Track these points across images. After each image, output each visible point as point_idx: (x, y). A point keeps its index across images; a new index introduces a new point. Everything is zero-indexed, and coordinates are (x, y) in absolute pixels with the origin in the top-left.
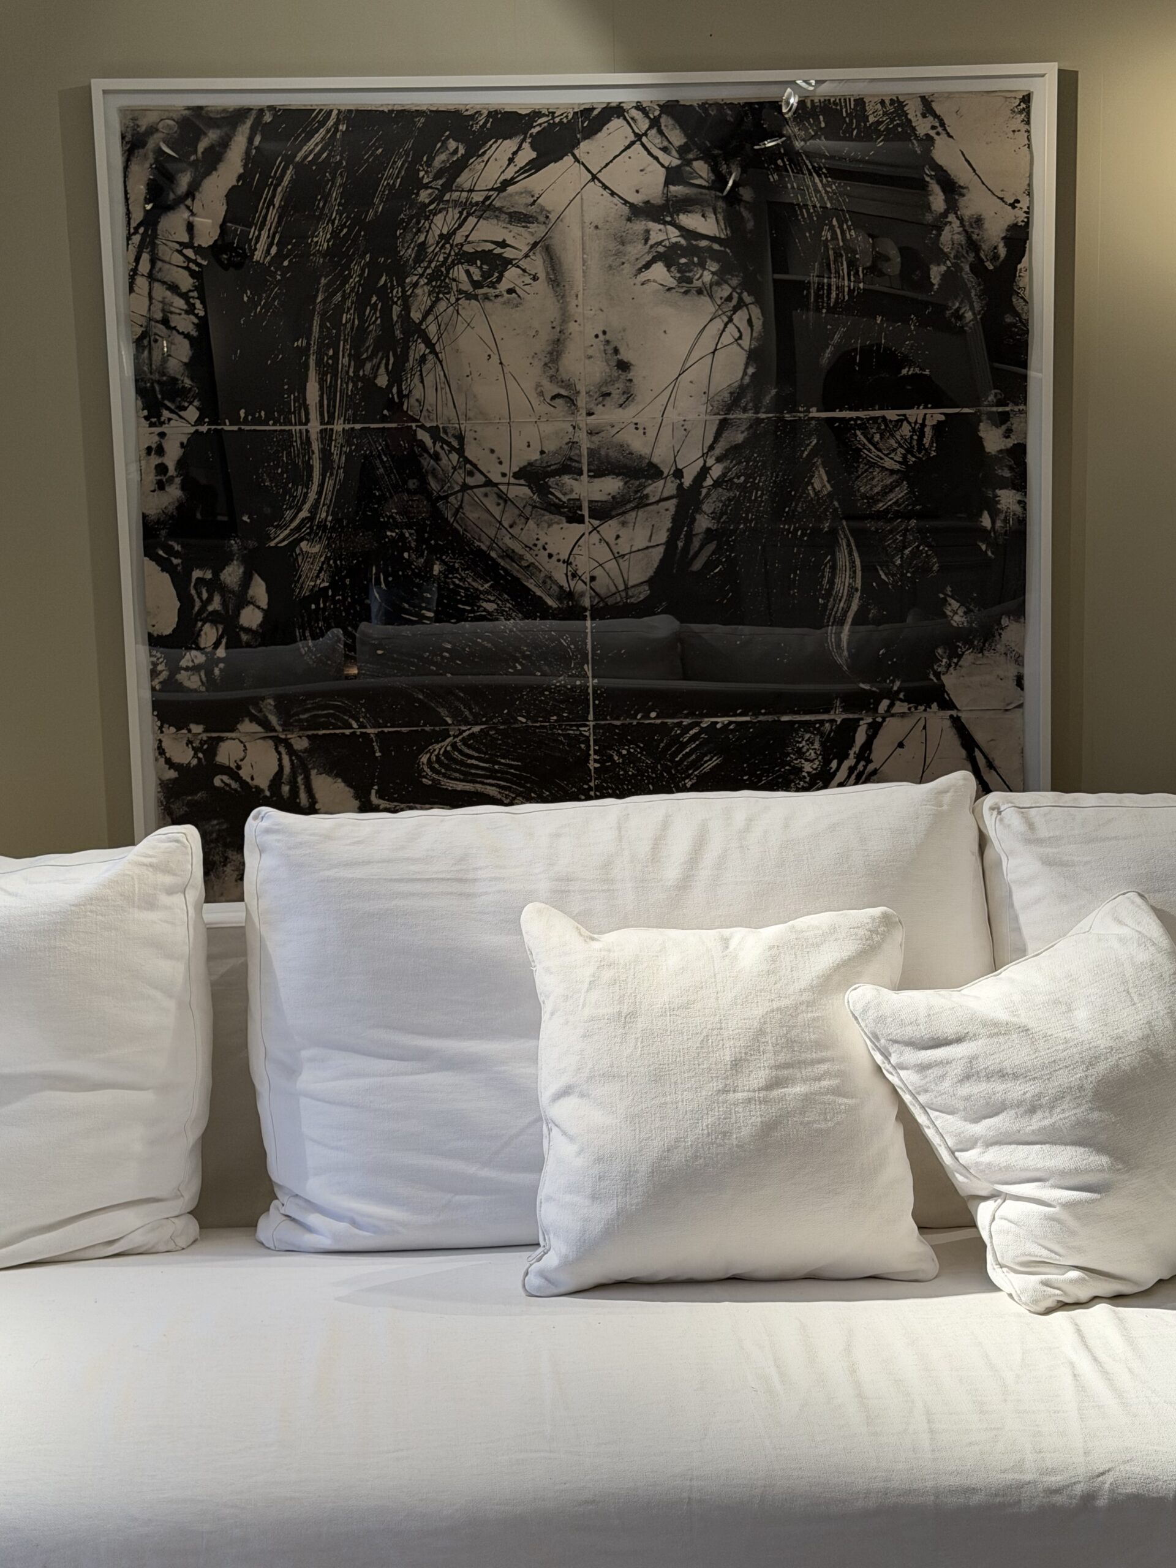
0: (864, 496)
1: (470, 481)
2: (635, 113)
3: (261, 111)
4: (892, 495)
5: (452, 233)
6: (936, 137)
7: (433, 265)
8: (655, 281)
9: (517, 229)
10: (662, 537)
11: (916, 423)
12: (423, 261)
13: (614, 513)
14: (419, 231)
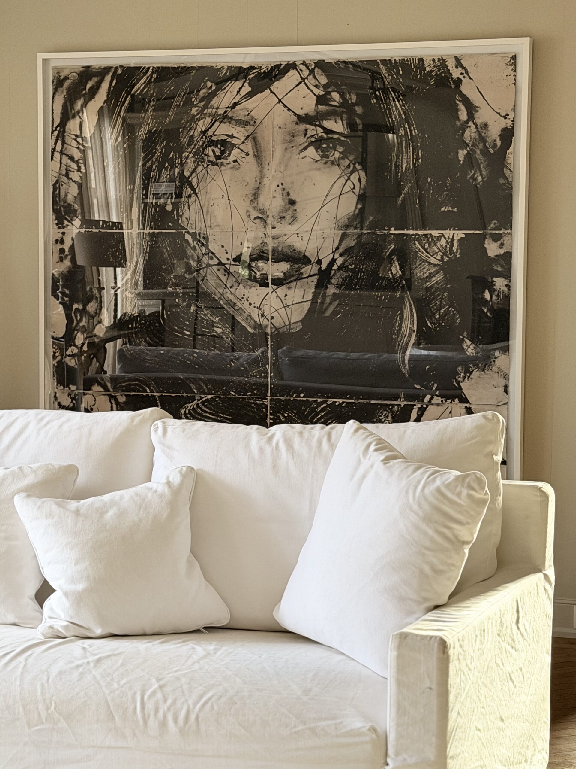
0: (420, 278)
1: (211, 262)
2: (302, 67)
3: (117, 68)
4: (434, 279)
5: (207, 130)
6: (463, 79)
7: (196, 147)
8: (309, 157)
9: (239, 128)
10: (310, 297)
11: (449, 238)
12: (191, 145)
13: (284, 282)
14: (191, 129)
